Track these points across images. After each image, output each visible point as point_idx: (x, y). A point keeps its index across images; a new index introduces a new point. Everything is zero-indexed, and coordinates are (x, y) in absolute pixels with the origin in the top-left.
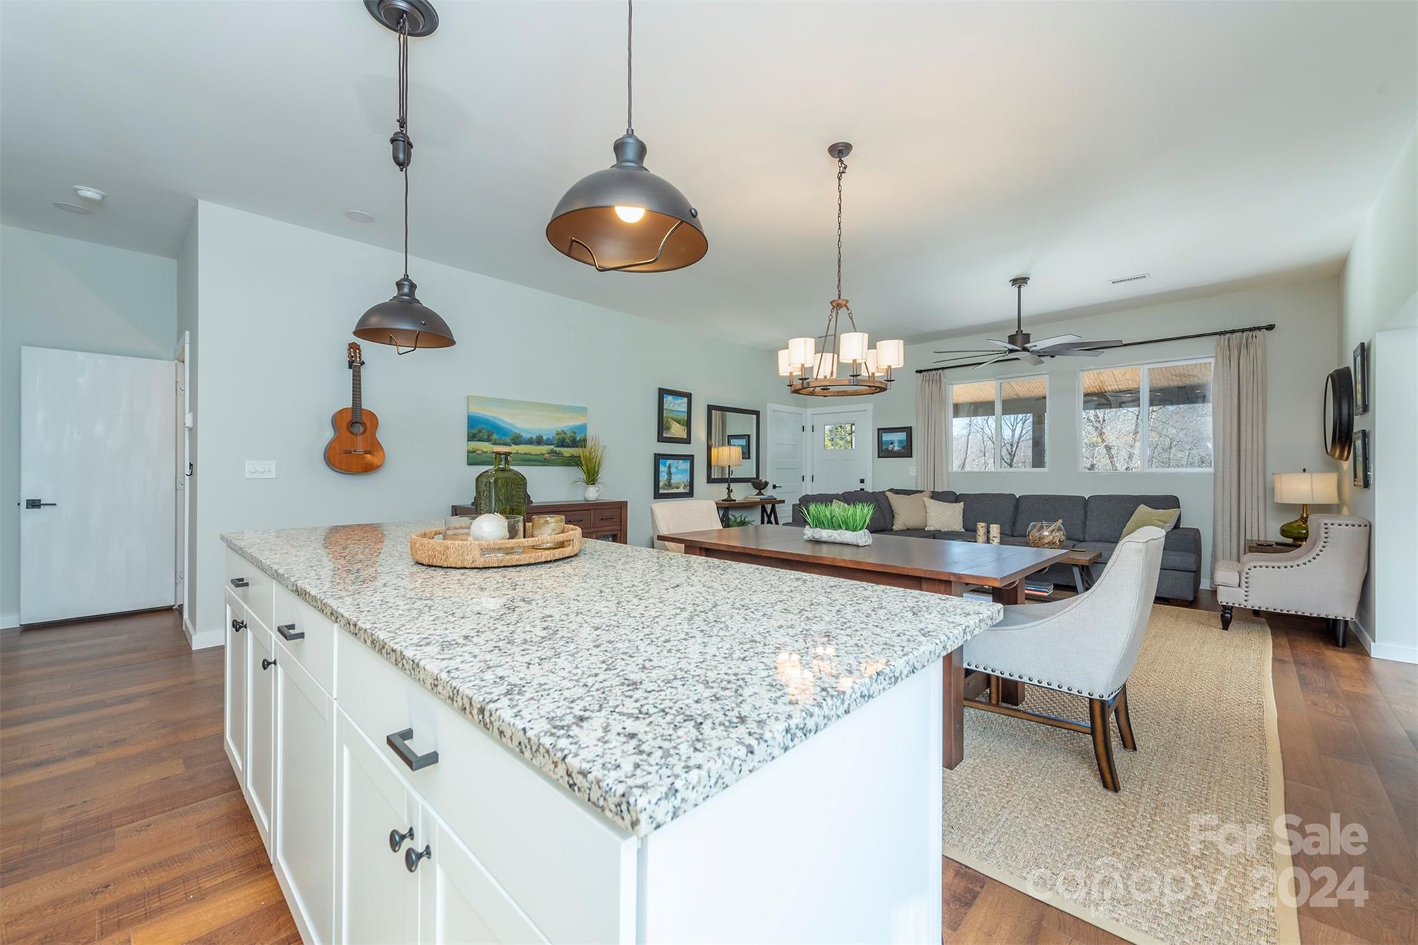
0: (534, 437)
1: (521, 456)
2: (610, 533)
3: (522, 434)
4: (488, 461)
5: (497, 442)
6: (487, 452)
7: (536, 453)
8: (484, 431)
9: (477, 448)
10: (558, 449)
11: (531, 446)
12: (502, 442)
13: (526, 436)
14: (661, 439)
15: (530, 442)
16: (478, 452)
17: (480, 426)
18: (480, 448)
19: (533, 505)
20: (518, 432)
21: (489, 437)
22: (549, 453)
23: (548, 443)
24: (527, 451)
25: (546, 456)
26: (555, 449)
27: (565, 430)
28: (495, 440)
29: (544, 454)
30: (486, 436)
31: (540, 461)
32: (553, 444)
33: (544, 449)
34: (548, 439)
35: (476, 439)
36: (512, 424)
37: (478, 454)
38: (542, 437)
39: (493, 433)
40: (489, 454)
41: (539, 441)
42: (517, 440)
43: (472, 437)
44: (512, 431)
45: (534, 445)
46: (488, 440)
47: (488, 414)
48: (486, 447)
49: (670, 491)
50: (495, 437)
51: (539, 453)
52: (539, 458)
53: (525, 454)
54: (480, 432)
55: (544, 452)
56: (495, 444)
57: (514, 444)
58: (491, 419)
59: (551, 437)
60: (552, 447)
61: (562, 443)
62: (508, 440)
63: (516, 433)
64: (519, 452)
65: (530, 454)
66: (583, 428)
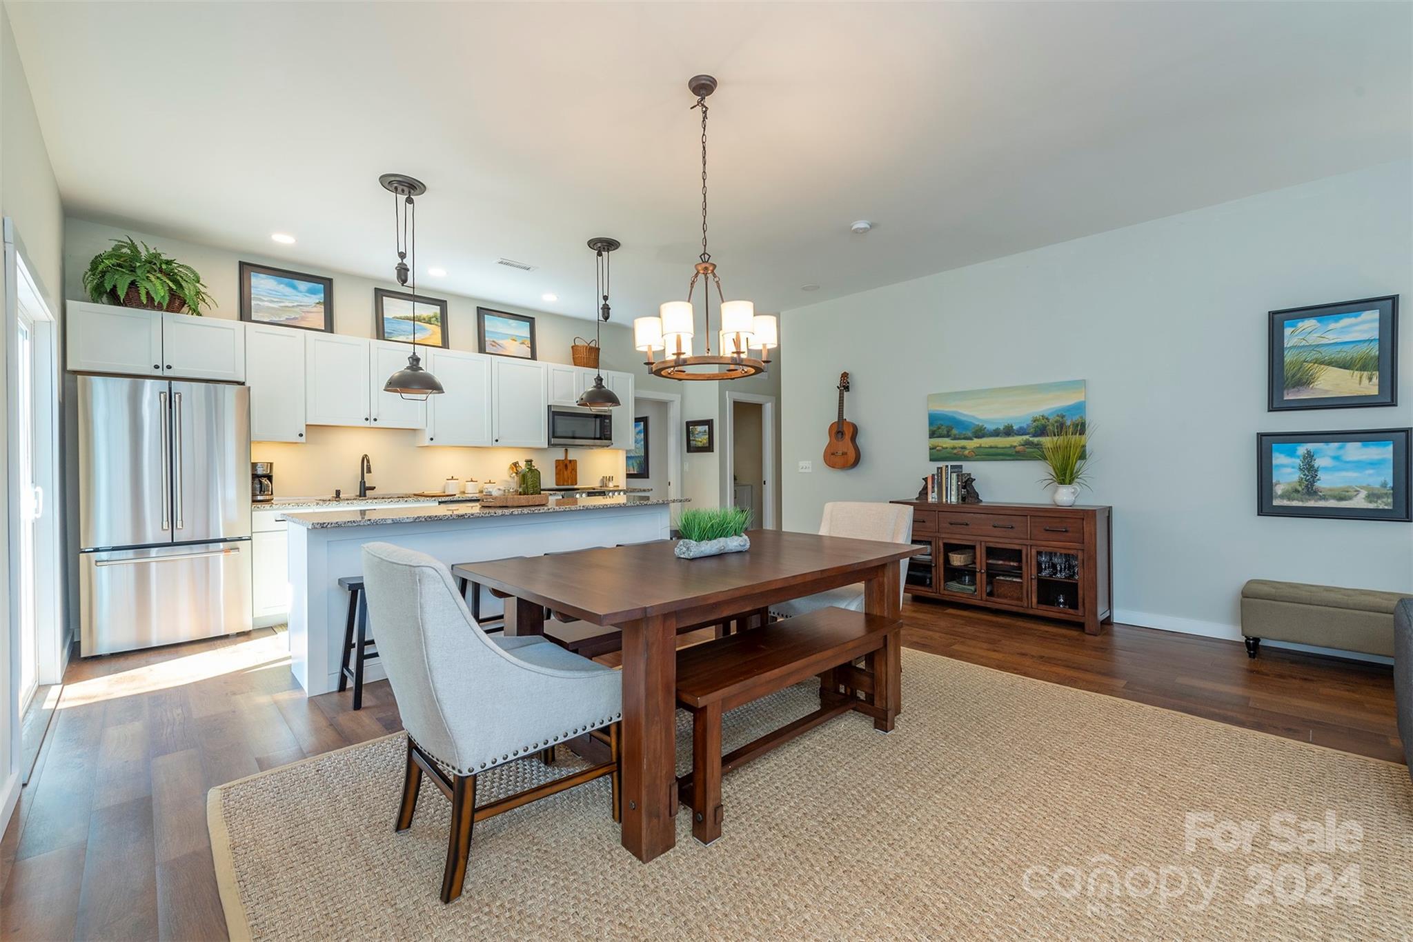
0: (1002, 428)
1: (986, 450)
2: (1063, 551)
3: (985, 426)
4: (947, 457)
5: (957, 436)
6: (947, 448)
7: (1004, 446)
8: (943, 427)
9: (937, 445)
10: (1036, 440)
11: (997, 438)
12: (963, 436)
13: (991, 427)
14: (1275, 404)
15: (996, 433)
16: (938, 448)
17: (939, 422)
18: (940, 444)
19: (983, 504)
20: (981, 424)
21: (948, 432)
22: (1023, 445)
23: (1021, 432)
24: (993, 445)
25: (1018, 448)
26: (1031, 439)
27: (1046, 415)
28: (955, 435)
29: (1015, 447)
30: (945, 432)
31: (1010, 455)
32: (1028, 434)
33: (1016, 440)
34: (1021, 428)
35: (935, 436)
36: (973, 417)
37: (938, 450)
38: (1012, 427)
39: (952, 428)
40: (949, 450)
41: (1008, 431)
42: (980, 433)
43: (932, 435)
44: (974, 424)
45: (1001, 436)
46: (948, 436)
47: (947, 410)
48: (946, 443)
49: (1311, 504)
50: (954, 432)
51: (1008, 446)
52: (1009, 451)
53: (991, 447)
54: (939, 428)
55: (1015, 444)
56: (955, 438)
57: (976, 437)
58: (950, 414)
59: (1025, 427)
60: (1027, 437)
61: (1042, 431)
62: (969, 434)
63: (978, 425)
64: (983, 445)
65: (997, 448)
66: (1080, 407)
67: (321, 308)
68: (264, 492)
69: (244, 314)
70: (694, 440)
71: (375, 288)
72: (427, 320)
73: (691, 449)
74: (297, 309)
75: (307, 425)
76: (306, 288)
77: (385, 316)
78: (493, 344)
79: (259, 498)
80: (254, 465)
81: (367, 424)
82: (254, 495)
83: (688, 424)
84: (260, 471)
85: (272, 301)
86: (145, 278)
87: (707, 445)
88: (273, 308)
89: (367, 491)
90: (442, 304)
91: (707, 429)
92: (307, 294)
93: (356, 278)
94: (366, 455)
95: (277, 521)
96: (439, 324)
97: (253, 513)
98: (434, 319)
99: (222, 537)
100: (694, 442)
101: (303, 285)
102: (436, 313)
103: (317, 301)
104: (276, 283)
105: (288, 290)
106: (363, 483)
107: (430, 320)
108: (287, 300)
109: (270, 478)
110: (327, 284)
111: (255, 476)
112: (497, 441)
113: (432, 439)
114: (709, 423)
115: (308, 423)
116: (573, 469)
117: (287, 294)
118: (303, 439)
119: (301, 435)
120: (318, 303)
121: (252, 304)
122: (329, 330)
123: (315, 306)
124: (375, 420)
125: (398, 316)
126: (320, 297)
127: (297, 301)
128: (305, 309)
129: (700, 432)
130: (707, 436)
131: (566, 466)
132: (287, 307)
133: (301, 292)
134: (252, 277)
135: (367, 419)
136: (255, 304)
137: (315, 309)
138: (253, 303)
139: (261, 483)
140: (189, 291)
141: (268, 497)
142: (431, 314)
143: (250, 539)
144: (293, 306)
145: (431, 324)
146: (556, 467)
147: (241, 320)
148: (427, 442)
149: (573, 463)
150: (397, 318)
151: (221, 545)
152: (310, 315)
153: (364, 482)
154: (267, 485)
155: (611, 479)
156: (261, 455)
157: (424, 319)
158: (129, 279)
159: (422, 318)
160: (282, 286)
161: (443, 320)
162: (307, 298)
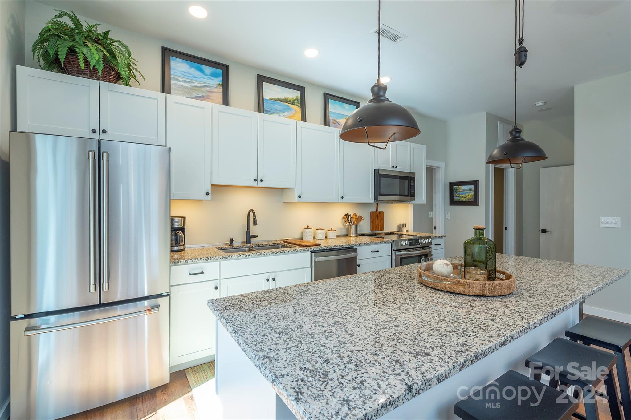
67: (220, 89)
68: (179, 243)
69: (165, 88)
70: (456, 196)
71: (258, 75)
72: (292, 101)
73: (453, 202)
74: (204, 89)
75: (212, 185)
76: (210, 72)
77: (264, 98)
78: (334, 122)
79: (176, 248)
80: (172, 219)
81: (255, 184)
82: (172, 246)
83: (452, 184)
84: (177, 225)
85: (185, 82)
86: (82, 43)
87: (473, 200)
88: (186, 88)
89: (251, 239)
90: (301, 89)
91: (473, 188)
92: (210, 77)
93: (246, 66)
94: (252, 210)
95: (190, 274)
96: (300, 105)
97: (171, 267)
98: (296, 101)
99: (146, 295)
100: (457, 198)
101: (208, 70)
102: (297, 97)
103: (218, 83)
104: (188, 67)
105: (197, 73)
106: (248, 232)
107: (294, 102)
108: (196, 81)
109: (183, 230)
110: (224, 69)
111: (174, 230)
112: (342, 198)
113: (300, 197)
114: (476, 184)
115: (213, 183)
116: (381, 219)
117: (196, 76)
118: (209, 197)
119: (208, 194)
120: (218, 85)
121: (171, 84)
122: (226, 104)
123: (216, 87)
124: (261, 181)
125: (273, 98)
126: (220, 80)
127: (204, 82)
128: (210, 89)
129: (464, 190)
130: (473, 193)
131: (377, 216)
132: (196, 87)
133: (206, 75)
134: (171, 61)
135: (255, 180)
136: (173, 84)
137: (216, 90)
138: (172, 82)
139: (177, 235)
140: (121, 62)
141: (181, 248)
142: (295, 97)
143: (168, 295)
144: (201, 87)
145: (294, 105)
146: (371, 217)
147: (163, 92)
148: (296, 199)
149: (382, 213)
150: (272, 99)
151: (146, 303)
152: (214, 94)
153: (250, 231)
154: (181, 236)
155: (403, 225)
156: (177, 211)
157: (290, 101)
158: (69, 44)
159: (288, 100)
160: (193, 69)
161: (302, 102)
162: (211, 80)
